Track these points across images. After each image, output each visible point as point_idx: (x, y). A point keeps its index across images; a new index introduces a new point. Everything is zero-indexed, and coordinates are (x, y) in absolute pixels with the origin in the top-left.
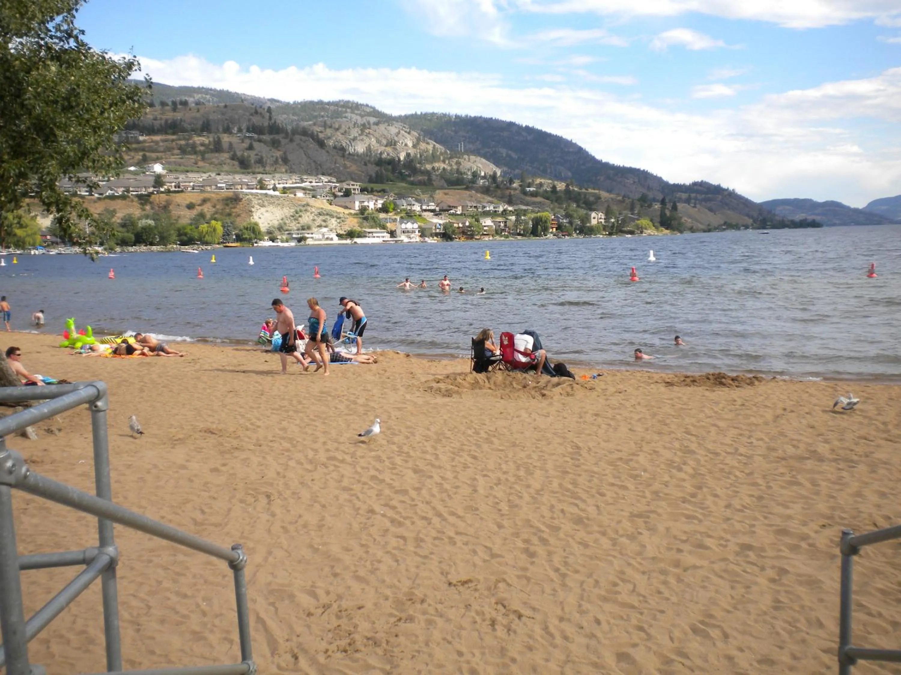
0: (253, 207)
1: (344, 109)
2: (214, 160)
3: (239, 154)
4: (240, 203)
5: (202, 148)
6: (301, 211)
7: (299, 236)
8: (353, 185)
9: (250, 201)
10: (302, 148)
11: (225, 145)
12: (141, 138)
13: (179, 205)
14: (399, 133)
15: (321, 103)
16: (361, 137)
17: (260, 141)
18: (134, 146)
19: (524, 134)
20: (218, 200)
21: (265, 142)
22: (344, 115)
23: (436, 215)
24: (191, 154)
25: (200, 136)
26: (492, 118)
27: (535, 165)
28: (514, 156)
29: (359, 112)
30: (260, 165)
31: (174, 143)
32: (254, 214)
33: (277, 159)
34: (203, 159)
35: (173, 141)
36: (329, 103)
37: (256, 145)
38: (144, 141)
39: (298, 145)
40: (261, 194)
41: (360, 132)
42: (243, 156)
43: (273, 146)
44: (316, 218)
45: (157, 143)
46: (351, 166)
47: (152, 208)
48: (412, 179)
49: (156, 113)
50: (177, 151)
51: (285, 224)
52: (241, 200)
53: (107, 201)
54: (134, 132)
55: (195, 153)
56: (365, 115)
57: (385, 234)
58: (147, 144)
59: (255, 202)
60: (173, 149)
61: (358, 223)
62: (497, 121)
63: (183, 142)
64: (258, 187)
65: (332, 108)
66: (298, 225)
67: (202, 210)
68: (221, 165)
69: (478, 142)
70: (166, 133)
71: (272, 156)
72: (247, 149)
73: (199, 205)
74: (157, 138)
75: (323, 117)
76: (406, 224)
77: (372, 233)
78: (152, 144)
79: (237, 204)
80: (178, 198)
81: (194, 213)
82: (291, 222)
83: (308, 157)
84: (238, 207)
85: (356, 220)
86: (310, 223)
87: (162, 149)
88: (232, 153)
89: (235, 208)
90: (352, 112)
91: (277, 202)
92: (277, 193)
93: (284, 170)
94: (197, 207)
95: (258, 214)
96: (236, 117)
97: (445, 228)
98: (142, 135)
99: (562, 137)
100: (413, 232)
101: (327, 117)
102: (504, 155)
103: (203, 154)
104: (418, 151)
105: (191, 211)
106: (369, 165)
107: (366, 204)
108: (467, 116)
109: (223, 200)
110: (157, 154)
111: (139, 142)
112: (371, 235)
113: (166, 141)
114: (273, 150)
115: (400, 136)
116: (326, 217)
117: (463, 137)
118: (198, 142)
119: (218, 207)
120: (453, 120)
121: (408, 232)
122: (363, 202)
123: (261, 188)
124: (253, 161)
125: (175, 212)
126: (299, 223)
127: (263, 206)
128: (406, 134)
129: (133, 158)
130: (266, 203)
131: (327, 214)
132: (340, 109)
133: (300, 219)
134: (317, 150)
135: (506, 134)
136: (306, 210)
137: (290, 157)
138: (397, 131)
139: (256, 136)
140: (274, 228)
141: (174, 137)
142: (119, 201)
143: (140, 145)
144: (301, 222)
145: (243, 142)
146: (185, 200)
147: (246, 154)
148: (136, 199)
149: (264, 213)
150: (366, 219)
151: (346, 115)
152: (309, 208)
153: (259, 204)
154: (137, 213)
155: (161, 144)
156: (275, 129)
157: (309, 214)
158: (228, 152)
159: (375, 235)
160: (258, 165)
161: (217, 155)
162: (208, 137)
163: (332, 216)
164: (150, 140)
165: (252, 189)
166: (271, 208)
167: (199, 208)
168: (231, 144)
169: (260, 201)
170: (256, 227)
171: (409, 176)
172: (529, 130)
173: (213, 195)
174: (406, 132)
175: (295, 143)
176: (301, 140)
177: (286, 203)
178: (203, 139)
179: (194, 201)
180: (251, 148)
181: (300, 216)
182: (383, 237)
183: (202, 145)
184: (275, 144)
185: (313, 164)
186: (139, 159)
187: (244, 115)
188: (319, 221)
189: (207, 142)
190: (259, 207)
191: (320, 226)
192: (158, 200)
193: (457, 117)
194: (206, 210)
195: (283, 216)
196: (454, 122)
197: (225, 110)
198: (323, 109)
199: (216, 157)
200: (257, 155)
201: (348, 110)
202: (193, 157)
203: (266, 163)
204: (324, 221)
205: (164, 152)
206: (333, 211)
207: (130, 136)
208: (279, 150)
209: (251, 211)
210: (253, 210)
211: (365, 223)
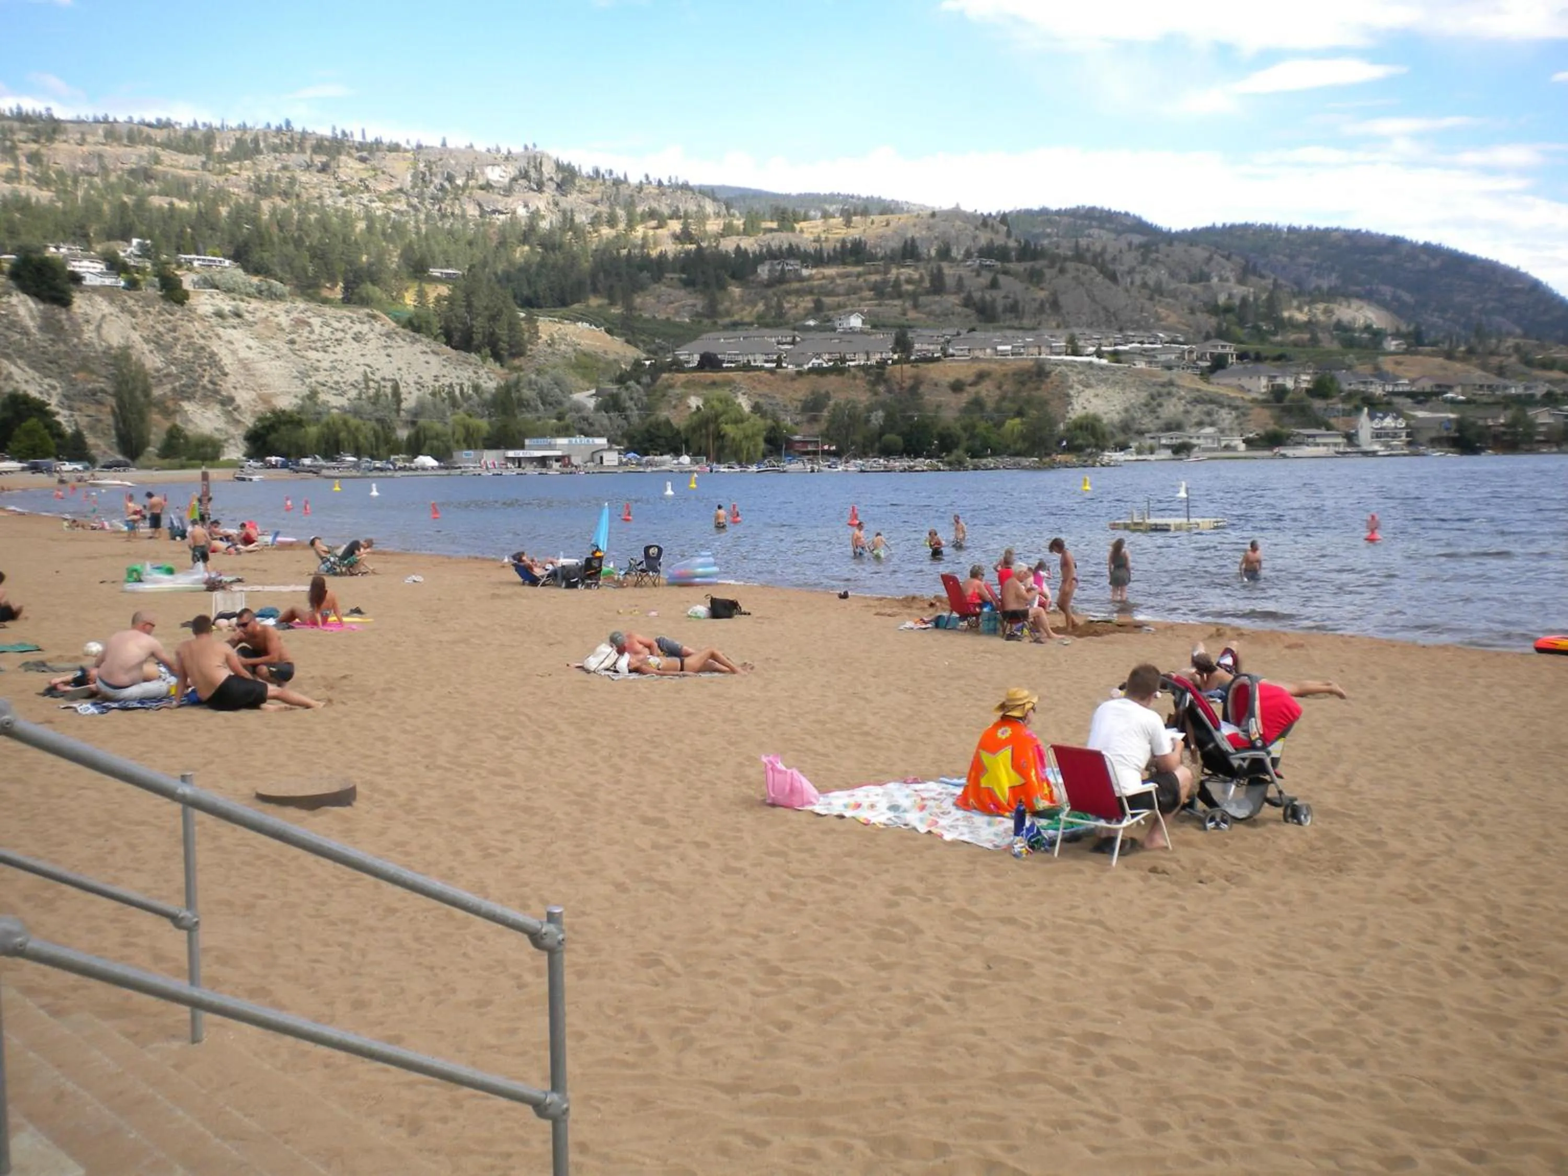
0: (1071, 387)
1: (1087, 222)
2: (934, 307)
3: (977, 295)
4: (1048, 380)
5: (910, 288)
6: (1160, 395)
7: (1179, 441)
8: (1223, 347)
9: (1064, 377)
10: (1083, 284)
11: (950, 282)
12: (805, 272)
13: (936, 385)
14: (1210, 259)
15: (1044, 212)
16: (1144, 267)
17: (1006, 273)
18: (796, 285)
19: (1424, 257)
20: (1005, 375)
21: (1016, 275)
22: (1087, 232)
23: (1419, 402)
24: (892, 298)
25: (903, 267)
26: (1359, 231)
27: (1449, 315)
28: (1407, 297)
29: (1113, 226)
30: (1013, 315)
31: (861, 280)
32: (1074, 401)
33: (1042, 305)
34: (916, 306)
35: (859, 275)
36: (1059, 213)
37: (1002, 279)
38: (811, 278)
39: (1076, 278)
40: (1082, 363)
41: (1140, 259)
42: (983, 299)
43: (1031, 282)
44: (1189, 407)
45: (832, 279)
46: (1168, 316)
47: (890, 391)
48: (1279, 338)
49: (815, 230)
50: (868, 294)
51: (1133, 419)
52: (1048, 374)
53: (813, 377)
54: (792, 262)
55: (900, 295)
56: (1124, 232)
57: (1340, 440)
58: (816, 283)
59: (1073, 378)
60: (861, 289)
61: (1272, 417)
62: (1368, 235)
63: (874, 278)
64: (1069, 351)
65: (1066, 220)
66: (1156, 421)
67: (977, 393)
68: (946, 315)
69: (1334, 275)
70: (844, 263)
71: (1034, 300)
72: (987, 288)
73: (971, 385)
74: (830, 271)
75: (1049, 235)
76: (1382, 419)
77: (1314, 436)
78: (824, 281)
79: (1042, 381)
80: (933, 371)
81: (964, 398)
82: (1144, 415)
83: (1094, 300)
84: (1043, 387)
85: (1267, 412)
86: (1181, 417)
87: (841, 290)
88: (962, 295)
89: (1038, 389)
90: (1101, 227)
91: (1112, 378)
92: (1104, 362)
93: (1054, 324)
94: (969, 389)
95: (1081, 400)
96: (953, 232)
97: (1459, 430)
98: (807, 267)
99: (1497, 263)
100: (1395, 436)
101: (1057, 235)
102: (1388, 298)
103: (914, 296)
104: (1252, 290)
105: (958, 396)
106: (1199, 314)
107: (1279, 381)
108: (1310, 228)
109: (1014, 374)
110: (836, 299)
111: (801, 279)
112: (1310, 440)
113: (847, 275)
114: (1032, 288)
115: (1213, 263)
116: (1210, 406)
117: (1306, 265)
118: (902, 278)
119: (1005, 387)
120: (1284, 236)
121: (1387, 435)
122: (1275, 377)
123: (1076, 353)
124: (1000, 309)
125: (930, 397)
126: (1158, 418)
127: (1088, 386)
128: (1223, 261)
129: (796, 306)
130: (1093, 381)
131: (1212, 401)
132: (1079, 222)
133: (1159, 409)
134: (1108, 288)
135: (1387, 259)
136: (1169, 394)
137: (1062, 300)
138: (1207, 254)
139: (998, 264)
140: (1114, 426)
141: (860, 269)
142: (832, 378)
143: (805, 284)
144: (1163, 416)
145: (978, 275)
146: (946, 375)
147: (988, 297)
148: (861, 374)
149: (1093, 400)
150: (1288, 410)
151: (1092, 231)
152: (1174, 390)
153: (1080, 382)
154: (863, 398)
155: (839, 281)
156: (1028, 252)
157: (1174, 400)
158: (955, 293)
159: (1318, 440)
160: (1009, 315)
161: (937, 298)
162: (916, 269)
163: (1222, 406)
164: (820, 276)
165: (1059, 354)
166: (1102, 389)
167: (972, 390)
168: (960, 279)
169: (1082, 377)
170: (1097, 424)
171: (1275, 334)
172: (1431, 250)
173: (994, 366)
174: (1223, 256)
175: (1069, 276)
176: (1078, 270)
177: (1129, 380)
178: (909, 271)
179: (962, 377)
180: (994, 285)
181: (1160, 405)
182: (1336, 445)
183: (909, 281)
184: (1035, 277)
185: (1101, 314)
186: (805, 308)
187: (966, 229)
188: (1197, 412)
189: (916, 276)
190: (1081, 388)
191: (1200, 424)
192: (898, 375)
193: (1291, 230)
194: (984, 393)
195: (1127, 405)
196: (1287, 240)
197: (931, 221)
198: (1050, 222)
199: (936, 302)
200: (1006, 297)
201: (1094, 223)
202: (896, 302)
203: (1023, 312)
204: (1209, 414)
205: (847, 294)
206: (1222, 395)
207: (787, 268)
208: (1042, 289)
209: (1068, 396)
210: (1072, 392)
211: (1286, 420)
